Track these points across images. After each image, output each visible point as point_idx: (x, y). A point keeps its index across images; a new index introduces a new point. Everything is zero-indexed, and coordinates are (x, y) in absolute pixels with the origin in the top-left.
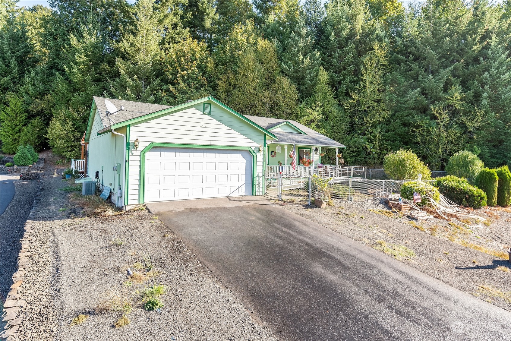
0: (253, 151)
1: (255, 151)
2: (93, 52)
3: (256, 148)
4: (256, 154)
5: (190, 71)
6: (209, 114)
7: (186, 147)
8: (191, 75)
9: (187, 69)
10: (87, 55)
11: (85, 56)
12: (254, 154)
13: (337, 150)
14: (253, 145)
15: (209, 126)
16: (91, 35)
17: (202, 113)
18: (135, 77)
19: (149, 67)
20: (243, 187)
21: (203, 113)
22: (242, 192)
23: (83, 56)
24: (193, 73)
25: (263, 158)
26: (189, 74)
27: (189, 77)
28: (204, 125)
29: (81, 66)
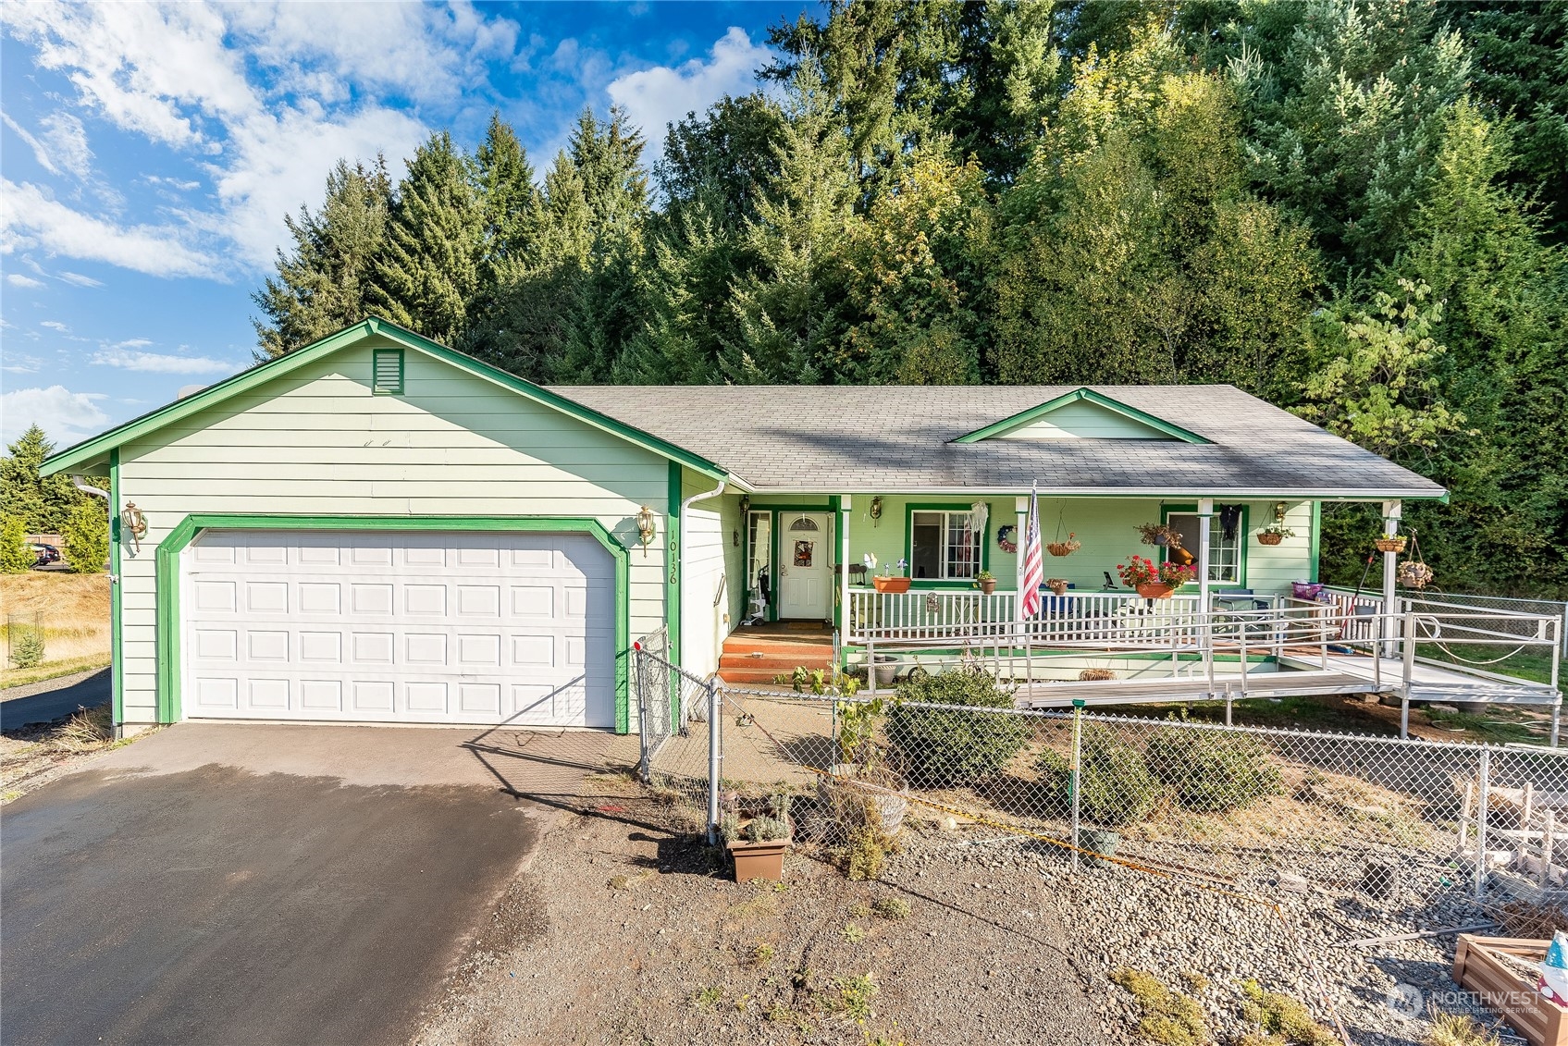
0: (609, 536)
1: (621, 538)
2: (704, 275)
3: (628, 521)
4: (623, 549)
5: (908, 268)
6: (398, 393)
7: (311, 526)
8: (913, 280)
9: (897, 266)
10: (691, 287)
11: (686, 289)
12: (614, 549)
13: (1394, 513)
14: (611, 509)
15: (397, 439)
16: (700, 231)
17: (368, 391)
18: (766, 318)
19: (805, 284)
20: (579, 694)
21: (374, 391)
22: (571, 712)
23: (682, 292)
24: (918, 272)
25: (666, 567)
26: (905, 279)
27: (909, 289)
28: (378, 439)
29: (681, 317)
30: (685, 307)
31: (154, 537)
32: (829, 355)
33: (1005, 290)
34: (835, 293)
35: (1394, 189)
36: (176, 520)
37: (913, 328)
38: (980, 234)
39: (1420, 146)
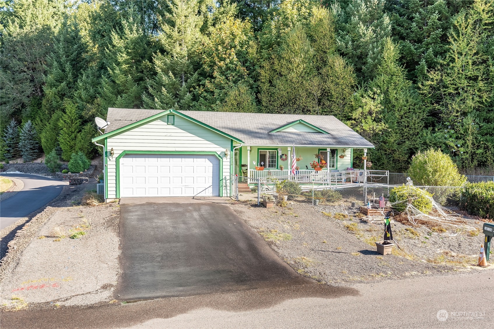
0: (219, 155)
1: (221, 156)
2: (134, 48)
3: (222, 152)
4: (222, 158)
5: (228, 61)
6: (173, 124)
8: (230, 65)
9: (224, 59)
10: (128, 54)
11: (126, 55)
12: (220, 158)
13: (366, 151)
14: (218, 149)
16: (131, 30)
17: (166, 124)
18: (171, 74)
19: (185, 61)
20: (211, 189)
21: (168, 124)
22: (209, 193)
23: (124, 55)
24: (231, 62)
25: (230, 162)
26: (226, 65)
27: (228, 68)
28: (169, 134)
29: (123, 66)
30: (126, 62)
31: (115, 156)
32: (197, 90)
33: (262, 72)
34: (197, 66)
35: (374, 59)
36: (121, 152)
37: (231, 84)
38: (253, 51)
39: (379, 48)
